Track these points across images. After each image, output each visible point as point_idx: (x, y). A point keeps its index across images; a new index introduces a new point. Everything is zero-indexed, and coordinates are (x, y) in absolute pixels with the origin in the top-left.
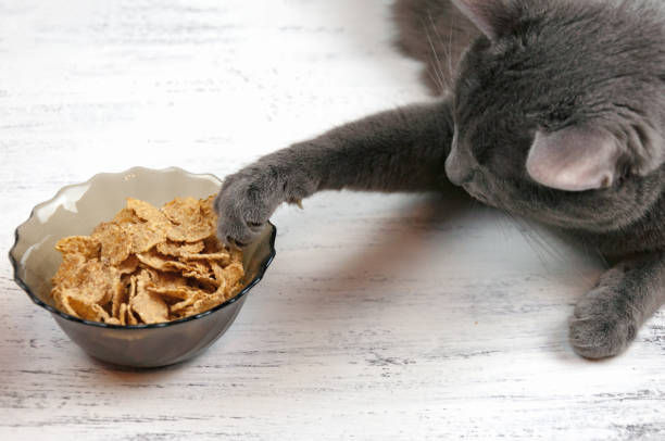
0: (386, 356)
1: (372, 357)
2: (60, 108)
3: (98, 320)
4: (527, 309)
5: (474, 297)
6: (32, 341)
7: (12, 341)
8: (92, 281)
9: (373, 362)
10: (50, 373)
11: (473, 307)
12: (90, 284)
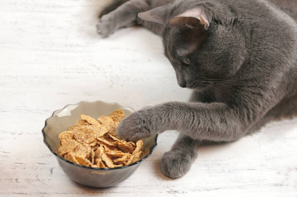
0: (174, 189)
1: (169, 190)
2: (17, 77)
3: (88, 166)
4: (231, 171)
5: (208, 165)
6: (16, 180)
7: (8, 179)
8: (80, 149)
9: (169, 192)
10: (26, 194)
11: (208, 169)
12: (79, 150)
